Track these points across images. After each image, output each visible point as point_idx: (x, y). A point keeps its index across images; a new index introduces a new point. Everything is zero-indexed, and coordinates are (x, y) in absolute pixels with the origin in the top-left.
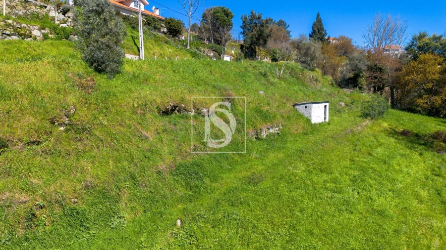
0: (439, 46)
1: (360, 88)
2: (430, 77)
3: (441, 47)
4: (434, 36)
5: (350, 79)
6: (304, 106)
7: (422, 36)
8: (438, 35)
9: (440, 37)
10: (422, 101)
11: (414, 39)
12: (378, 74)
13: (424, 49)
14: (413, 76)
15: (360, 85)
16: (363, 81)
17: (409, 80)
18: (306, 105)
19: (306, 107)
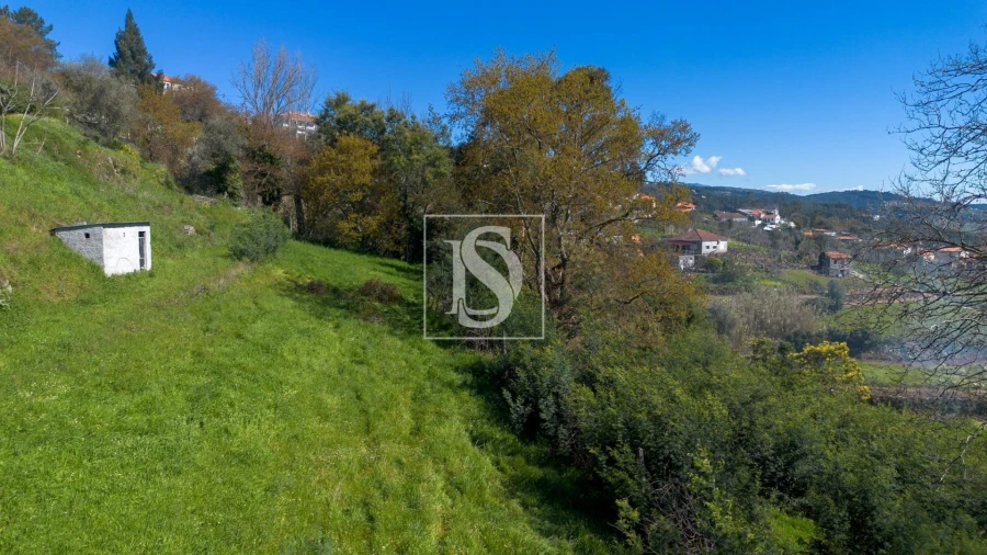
0: (371, 123)
1: (231, 195)
2: (359, 180)
3: (373, 125)
4: (363, 103)
5: (209, 173)
6: (82, 232)
7: (341, 101)
8: (369, 102)
9: (373, 107)
10: (346, 225)
11: (329, 104)
12: (266, 167)
13: (345, 125)
14: (330, 177)
15: (230, 190)
16: (236, 180)
17: (322, 184)
18: (88, 230)
19: (87, 236)
